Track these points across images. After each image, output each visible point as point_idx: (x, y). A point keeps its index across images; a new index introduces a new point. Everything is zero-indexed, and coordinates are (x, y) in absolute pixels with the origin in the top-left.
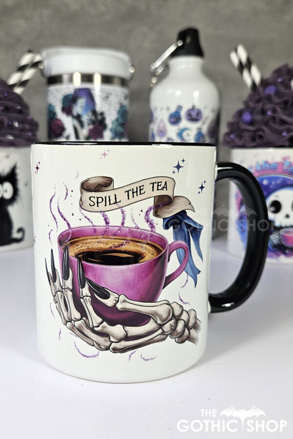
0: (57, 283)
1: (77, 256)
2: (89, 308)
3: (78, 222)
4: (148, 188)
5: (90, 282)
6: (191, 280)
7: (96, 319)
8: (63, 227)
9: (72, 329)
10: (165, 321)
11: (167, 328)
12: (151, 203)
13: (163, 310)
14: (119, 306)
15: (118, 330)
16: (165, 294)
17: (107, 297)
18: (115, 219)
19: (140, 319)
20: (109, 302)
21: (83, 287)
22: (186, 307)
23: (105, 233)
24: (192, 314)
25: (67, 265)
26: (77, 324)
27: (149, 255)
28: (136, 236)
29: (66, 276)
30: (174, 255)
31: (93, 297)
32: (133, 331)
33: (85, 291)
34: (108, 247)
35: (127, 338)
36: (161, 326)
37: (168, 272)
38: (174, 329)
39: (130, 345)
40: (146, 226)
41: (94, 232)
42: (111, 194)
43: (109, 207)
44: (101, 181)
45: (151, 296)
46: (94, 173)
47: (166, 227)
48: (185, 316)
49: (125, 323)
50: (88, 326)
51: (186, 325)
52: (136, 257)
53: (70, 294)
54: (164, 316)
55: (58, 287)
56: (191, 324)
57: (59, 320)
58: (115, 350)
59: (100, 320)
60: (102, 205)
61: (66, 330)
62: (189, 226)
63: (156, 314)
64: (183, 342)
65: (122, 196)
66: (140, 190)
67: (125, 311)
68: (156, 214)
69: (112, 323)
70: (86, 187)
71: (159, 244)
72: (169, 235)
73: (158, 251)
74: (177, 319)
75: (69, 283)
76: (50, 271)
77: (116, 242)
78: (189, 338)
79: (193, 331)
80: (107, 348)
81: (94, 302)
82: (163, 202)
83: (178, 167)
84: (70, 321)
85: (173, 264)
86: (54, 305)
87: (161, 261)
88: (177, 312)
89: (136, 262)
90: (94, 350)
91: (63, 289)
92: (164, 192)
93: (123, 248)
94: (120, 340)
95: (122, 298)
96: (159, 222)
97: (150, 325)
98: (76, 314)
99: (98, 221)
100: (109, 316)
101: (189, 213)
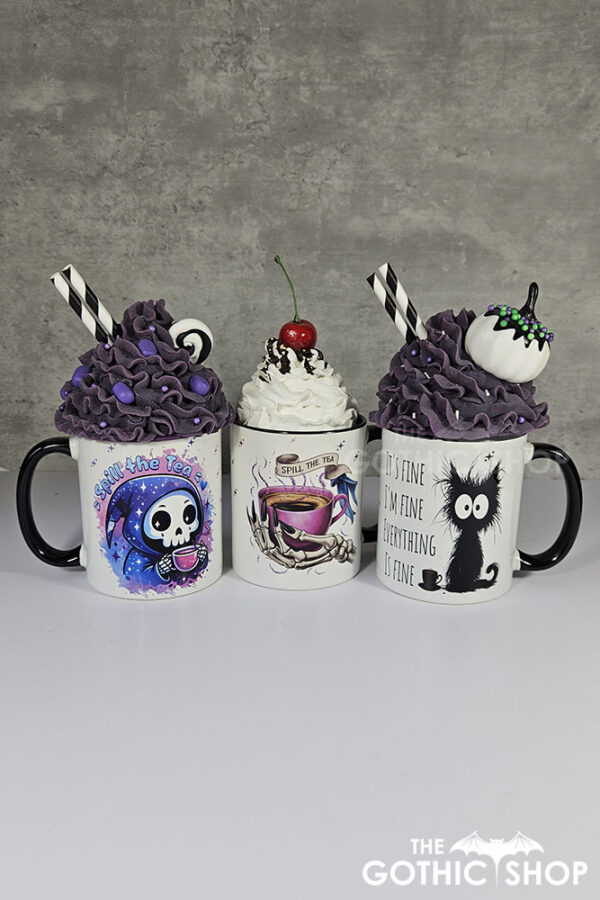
0: (256, 524)
1: (272, 505)
2: (281, 540)
3: (274, 482)
4: (321, 461)
5: (282, 522)
6: (349, 519)
7: (285, 547)
8: (263, 486)
9: (268, 554)
10: (332, 547)
11: (333, 552)
12: (323, 470)
13: (330, 540)
14: (301, 538)
15: (300, 554)
16: (333, 529)
17: (293, 532)
18: (299, 481)
19: (315, 546)
20: (295, 536)
21: (277, 525)
22: (345, 538)
23: (292, 491)
24: (350, 543)
25: (264, 512)
26: (271, 551)
27: (322, 504)
28: (313, 492)
29: (264, 519)
30: (338, 503)
31: (283, 533)
32: (311, 554)
33: (278, 529)
34: (293, 499)
35: (306, 559)
36: (329, 551)
37: (334, 515)
38: (337, 553)
39: (308, 564)
40: (320, 486)
41: (285, 490)
42: (297, 465)
43: (295, 474)
44: (290, 457)
45: (322, 531)
46: (286, 452)
47: (333, 485)
48: (345, 544)
49: (305, 549)
50: (279, 552)
51: (346, 551)
52: (312, 506)
53: (267, 530)
54: (331, 544)
55: (257, 526)
56: (349, 550)
57: (258, 549)
58: (298, 568)
59: (288, 548)
60: (291, 473)
61: (263, 556)
62: (348, 484)
63: (325, 543)
64: (343, 562)
65: (304, 467)
66: (315, 463)
67: (305, 541)
68: (326, 478)
69: (297, 550)
70: (279, 460)
71: (327, 497)
72: (334, 491)
73: (328, 501)
74: (340, 546)
75: (266, 523)
76: (251, 515)
77: (300, 496)
78: (347, 559)
79: (350, 555)
80: (293, 567)
81: (285, 536)
82: (331, 469)
83: (341, 446)
84: (267, 549)
85: (337, 510)
86: (253, 538)
87: (330, 508)
88: (340, 542)
89: (313, 509)
90: (284, 568)
91: (261, 528)
92: (331, 463)
93: (304, 500)
94: (301, 561)
95: (304, 532)
96: (328, 483)
97: (322, 551)
98: (272, 545)
99: (288, 483)
100: (294, 545)
101: (348, 475)
